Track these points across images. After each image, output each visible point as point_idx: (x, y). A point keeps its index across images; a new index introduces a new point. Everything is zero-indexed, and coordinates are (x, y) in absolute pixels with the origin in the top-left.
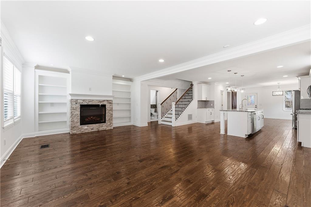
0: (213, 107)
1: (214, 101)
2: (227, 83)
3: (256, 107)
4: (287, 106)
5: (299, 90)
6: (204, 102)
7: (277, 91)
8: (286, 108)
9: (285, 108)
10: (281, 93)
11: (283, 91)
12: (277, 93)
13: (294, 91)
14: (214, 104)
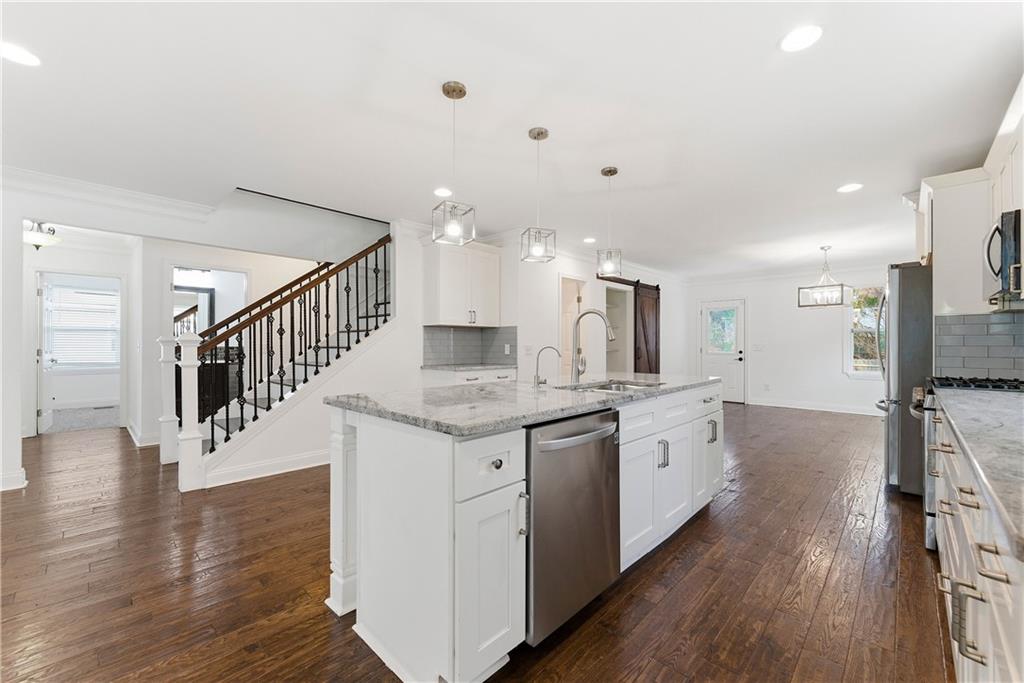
0: (511, 361)
1: (516, 327)
2: (590, 240)
3: (741, 359)
4: (861, 353)
5: (924, 263)
6: (477, 335)
7: (820, 284)
8: (861, 362)
9: (850, 362)
10: (834, 295)
11: (842, 285)
12: (818, 296)
13: (897, 266)
14: (516, 346)
